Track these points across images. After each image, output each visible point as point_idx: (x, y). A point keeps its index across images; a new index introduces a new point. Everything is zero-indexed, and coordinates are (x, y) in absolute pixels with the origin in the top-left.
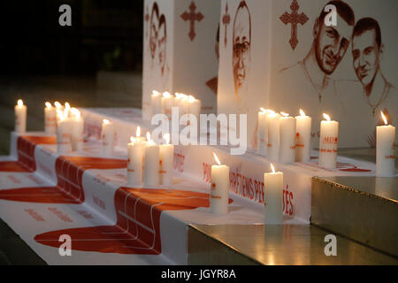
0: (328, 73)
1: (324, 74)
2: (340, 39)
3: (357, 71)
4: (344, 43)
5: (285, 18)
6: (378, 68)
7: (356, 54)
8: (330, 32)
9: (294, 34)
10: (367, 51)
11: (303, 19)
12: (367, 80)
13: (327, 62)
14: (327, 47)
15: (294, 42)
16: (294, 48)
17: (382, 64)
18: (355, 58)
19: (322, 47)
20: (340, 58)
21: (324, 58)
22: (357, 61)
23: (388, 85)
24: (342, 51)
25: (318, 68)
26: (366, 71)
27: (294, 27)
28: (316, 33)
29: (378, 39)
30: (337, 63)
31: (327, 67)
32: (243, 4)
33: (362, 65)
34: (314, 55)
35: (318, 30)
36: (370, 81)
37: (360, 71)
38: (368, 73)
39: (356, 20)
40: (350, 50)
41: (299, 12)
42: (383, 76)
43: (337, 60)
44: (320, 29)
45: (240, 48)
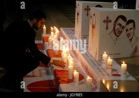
0: (118, 36)
1: (116, 37)
2: (122, 26)
3: (127, 35)
4: (123, 27)
5: (104, 21)
6: (134, 34)
7: (127, 30)
8: (119, 24)
9: (107, 26)
10: (131, 29)
11: (110, 21)
12: (130, 38)
13: (118, 33)
14: (118, 29)
15: (107, 28)
16: (107, 30)
17: (135, 33)
18: (127, 31)
19: (116, 29)
20: (122, 32)
21: (117, 32)
22: (127, 32)
23: (137, 38)
24: (122, 30)
25: (115, 35)
26: (130, 35)
27: (107, 24)
28: (114, 25)
29: (134, 26)
30: (121, 33)
31: (118, 35)
32: (94, 15)
33: (129, 33)
34: (113, 32)
35: (115, 24)
36: (131, 38)
37: (128, 35)
38: (131, 35)
39: (127, 20)
40: (125, 29)
41: (109, 19)
42: (135, 36)
43: (121, 32)
44: (116, 24)
45: (93, 27)
